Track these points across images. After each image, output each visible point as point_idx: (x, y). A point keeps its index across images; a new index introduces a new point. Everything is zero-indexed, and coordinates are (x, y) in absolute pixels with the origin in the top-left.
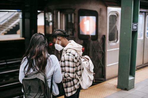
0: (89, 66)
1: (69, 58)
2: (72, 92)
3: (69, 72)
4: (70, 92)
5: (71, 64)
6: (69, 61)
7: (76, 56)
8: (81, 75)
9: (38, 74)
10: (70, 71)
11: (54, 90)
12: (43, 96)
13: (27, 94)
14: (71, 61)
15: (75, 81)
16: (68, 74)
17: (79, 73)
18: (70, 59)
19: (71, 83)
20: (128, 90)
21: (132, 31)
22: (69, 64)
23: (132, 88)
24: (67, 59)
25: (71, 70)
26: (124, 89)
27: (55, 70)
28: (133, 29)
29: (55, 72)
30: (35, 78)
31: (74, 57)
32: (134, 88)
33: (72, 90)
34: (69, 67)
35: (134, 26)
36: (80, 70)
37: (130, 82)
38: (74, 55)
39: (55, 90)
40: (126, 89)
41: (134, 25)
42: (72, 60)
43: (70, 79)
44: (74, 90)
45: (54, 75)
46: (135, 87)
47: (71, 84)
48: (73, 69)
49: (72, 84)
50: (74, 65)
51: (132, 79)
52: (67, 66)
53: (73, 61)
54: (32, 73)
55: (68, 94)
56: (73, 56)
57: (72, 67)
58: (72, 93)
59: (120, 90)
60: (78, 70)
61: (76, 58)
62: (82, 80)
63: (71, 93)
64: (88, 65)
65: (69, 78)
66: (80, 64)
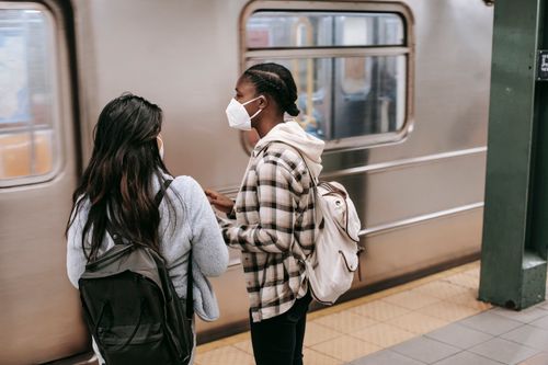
0: (346, 212)
1: (274, 175)
2: (277, 303)
3: (273, 226)
4: (270, 305)
5: (282, 195)
6: (273, 183)
7: (301, 167)
8: (312, 248)
9: (133, 255)
10: (278, 223)
11: (201, 306)
12: (158, 332)
13: (100, 329)
14: (282, 187)
15: (291, 263)
16: (270, 231)
17: (305, 236)
18: (280, 179)
19: (275, 268)
20: (518, 310)
21: (537, 82)
22: (274, 196)
23: (535, 303)
24: (269, 177)
25: (282, 216)
26: (504, 303)
27: (197, 232)
28: (540, 73)
29: (195, 240)
30: (121, 271)
31: (293, 173)
32: (543, 300)
33: (277, 295)
34: (274, 205)
35: (544, 64)
36: (312, 227)
37: (526, 278)
38: (293, 166)
39: (203, 304)
40: (511, 306)
41: (544, 56)
42: (284, 181)
43: (275, 254)
44: (286, 299)
45: (195, 249)
46: (546, 298)
47: (276, 275)
48: (288, 213)
49: (281, 276)
50: (291, 201)
51: (535, 268)
52: (266, 204)
53: (290, 187)
54: (111, 250)
55: (263, 310)
56: (288, 167)
57: (283, 208)
58: (277, 310)
59: (490, 306)
60: (305, 224)
61: (299, 178)
62: (315, 266)
63: (273, 308)
64: (341, 212)
65: (272, 248)
66: (311, 206)
